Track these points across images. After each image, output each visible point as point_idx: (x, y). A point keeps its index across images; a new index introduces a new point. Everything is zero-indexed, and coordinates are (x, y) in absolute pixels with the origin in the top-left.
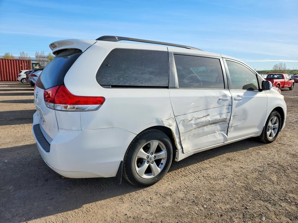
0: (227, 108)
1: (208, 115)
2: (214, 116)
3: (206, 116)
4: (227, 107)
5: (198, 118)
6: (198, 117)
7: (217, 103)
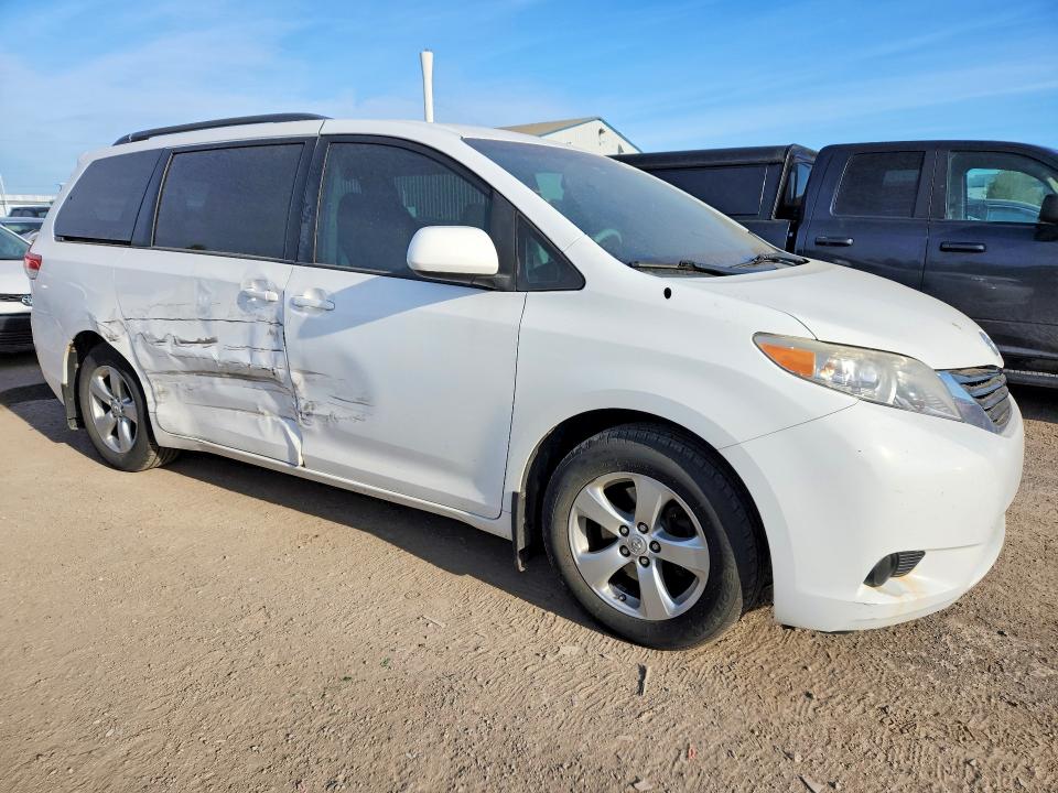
0: (271, 332)
1: (212, 341)
2: (231, 349)
3: (208, 342)
4: (273, 328)
5: (182, 342)
6: (183, 338)
7: (237, 306)
